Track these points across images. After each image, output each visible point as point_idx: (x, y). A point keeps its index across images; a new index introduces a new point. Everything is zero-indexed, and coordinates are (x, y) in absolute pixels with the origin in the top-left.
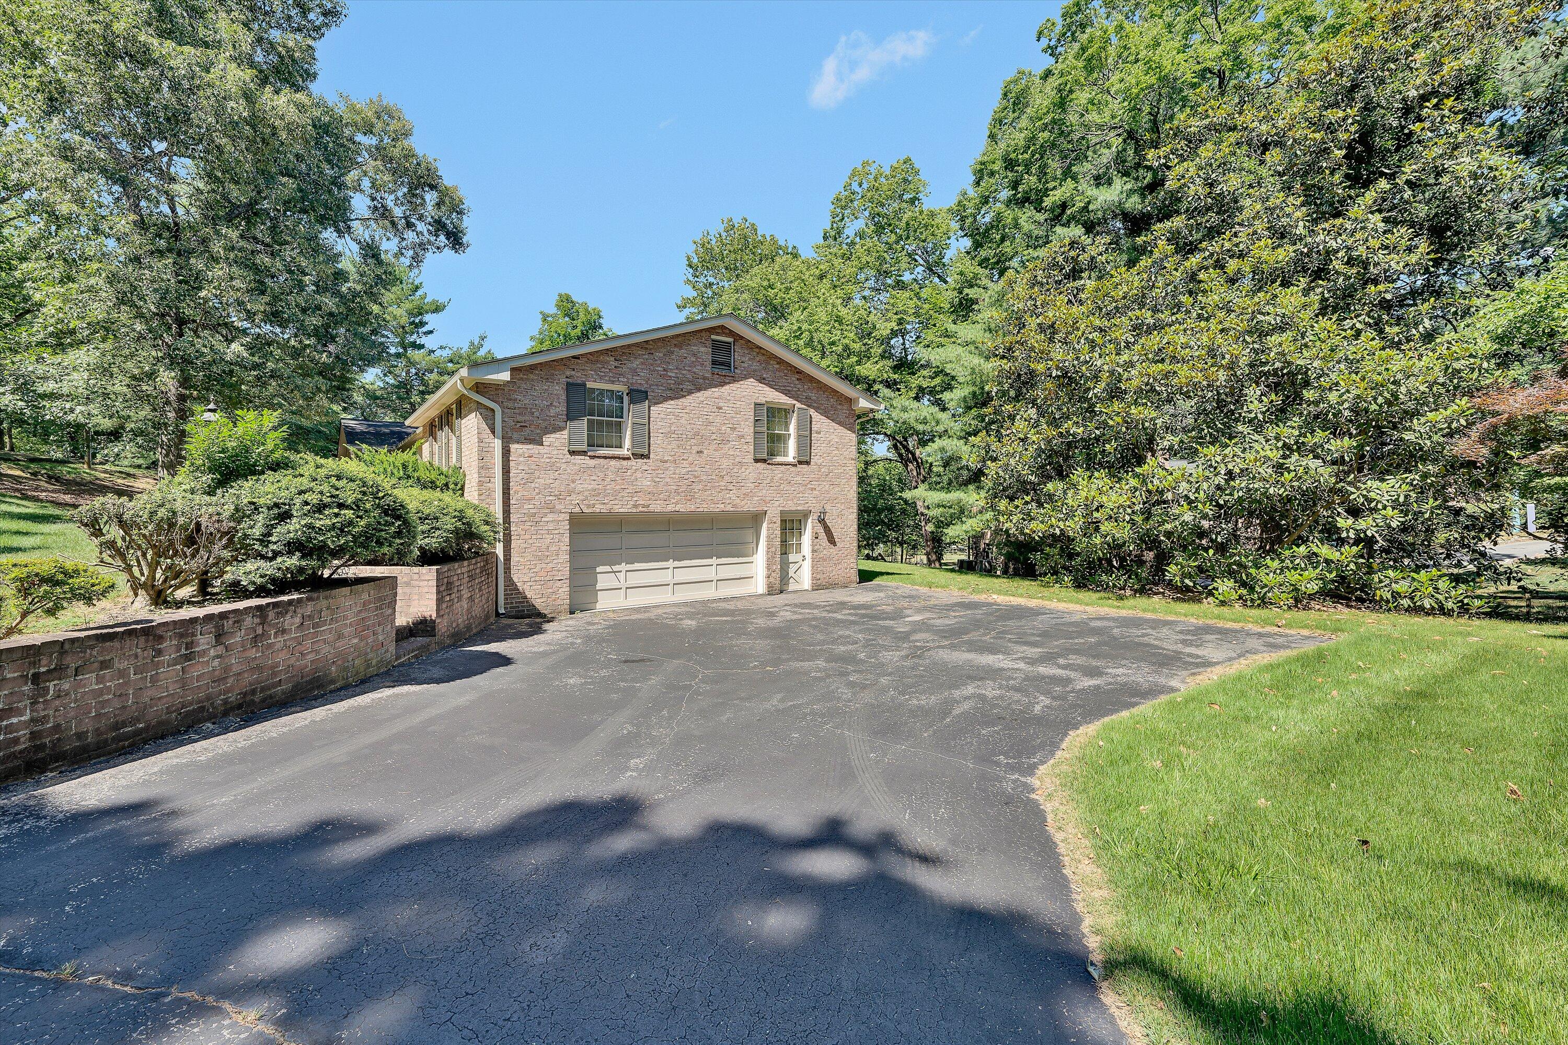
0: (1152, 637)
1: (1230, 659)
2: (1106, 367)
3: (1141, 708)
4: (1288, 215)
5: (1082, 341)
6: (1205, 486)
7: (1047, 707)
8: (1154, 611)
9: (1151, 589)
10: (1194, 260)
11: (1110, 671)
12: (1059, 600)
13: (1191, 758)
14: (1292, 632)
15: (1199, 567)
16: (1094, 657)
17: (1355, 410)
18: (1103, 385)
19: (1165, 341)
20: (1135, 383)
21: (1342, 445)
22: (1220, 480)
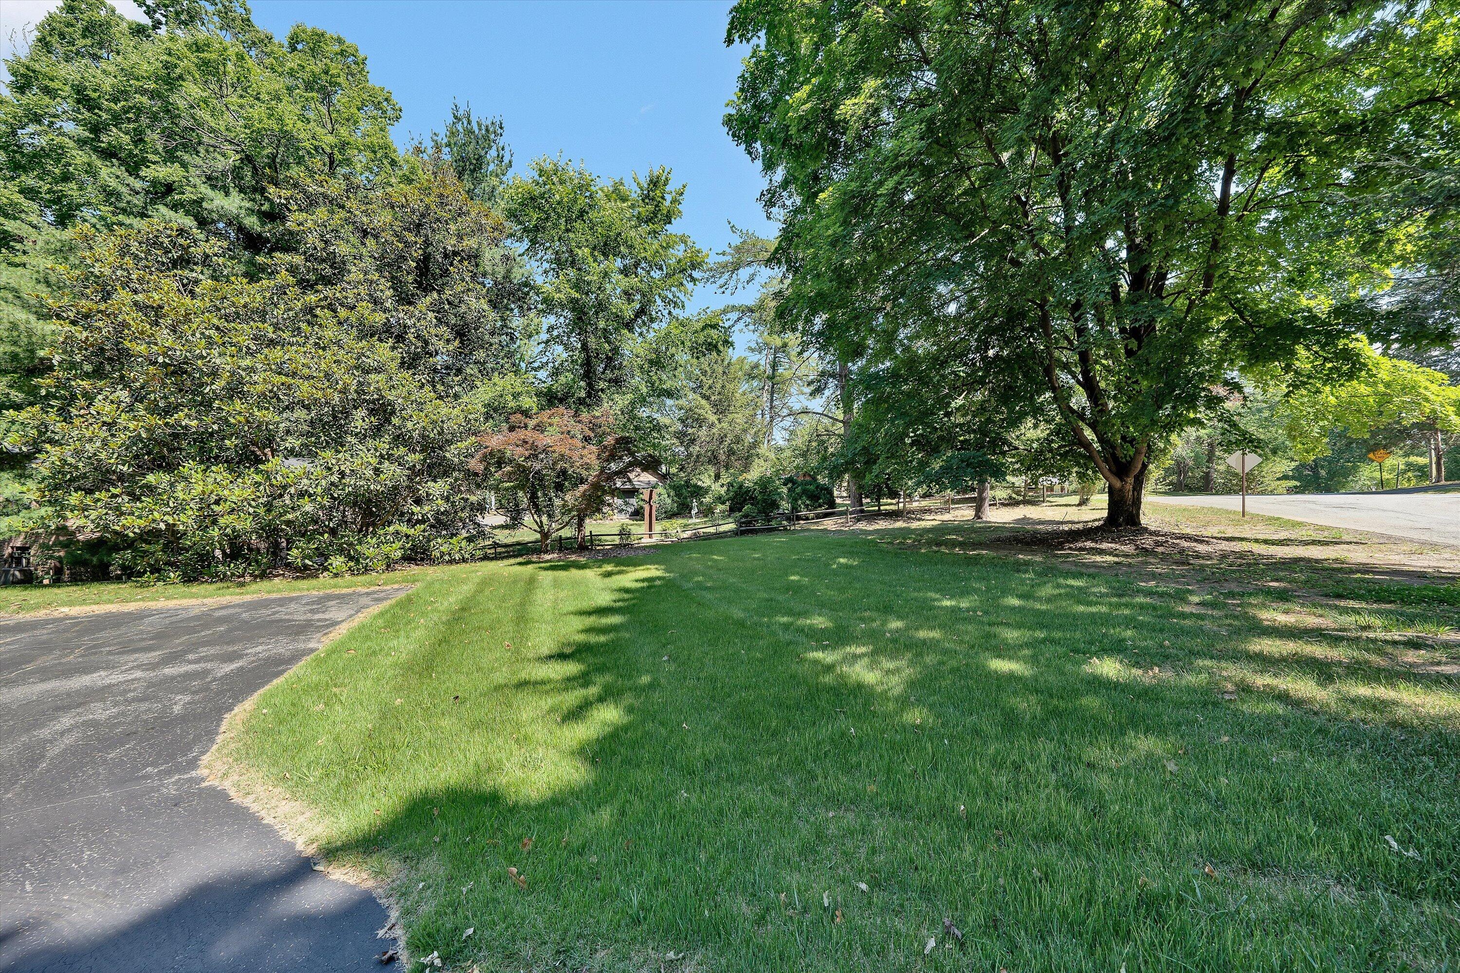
0: (282, 613)
1: (351, 616)
2: (228, 367)
3: (290, 672)
4: (382, 291)
5: (198, 335)
6: (324, 482)
7: (189, 703)
8: (279, 591)
9: (271, 573)
10: (312, 298)
11: (250, 651)
12: (167, 598)
13: (344, 693)
14: (388, 588)
15: (317, 549)
16: (228, 644)
17: (423, 436)
18: (223, 383)
19: (287, 357)
20: (260, 388)
21: (414, 458)
22: (335, 478)
